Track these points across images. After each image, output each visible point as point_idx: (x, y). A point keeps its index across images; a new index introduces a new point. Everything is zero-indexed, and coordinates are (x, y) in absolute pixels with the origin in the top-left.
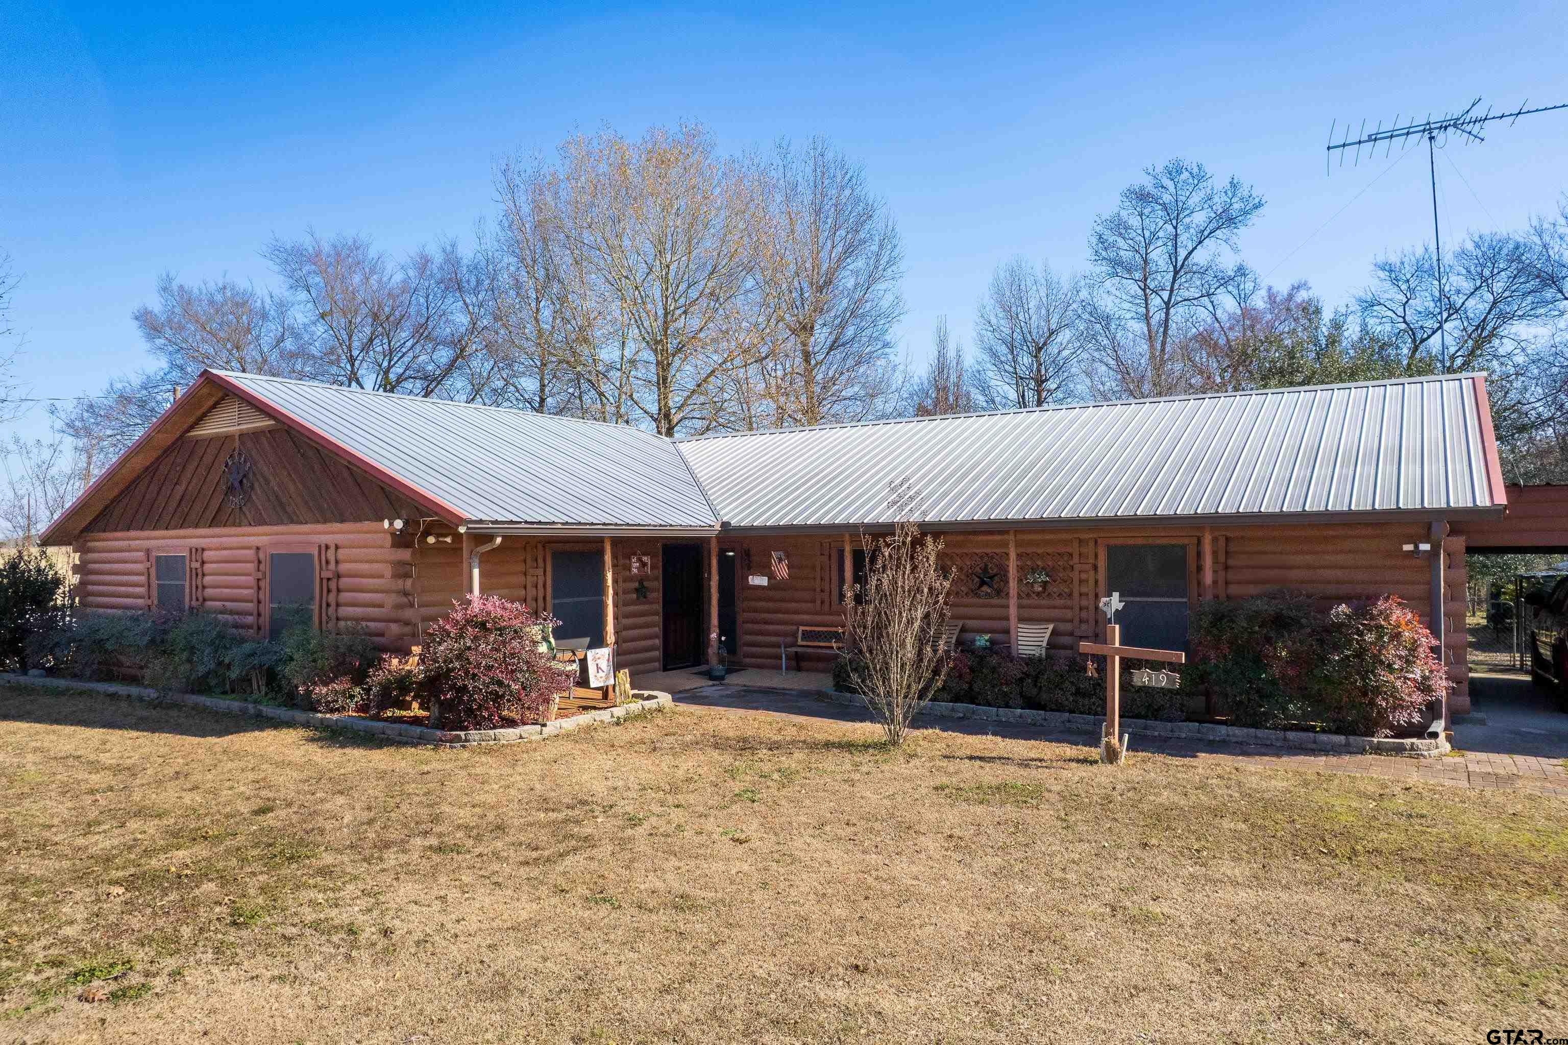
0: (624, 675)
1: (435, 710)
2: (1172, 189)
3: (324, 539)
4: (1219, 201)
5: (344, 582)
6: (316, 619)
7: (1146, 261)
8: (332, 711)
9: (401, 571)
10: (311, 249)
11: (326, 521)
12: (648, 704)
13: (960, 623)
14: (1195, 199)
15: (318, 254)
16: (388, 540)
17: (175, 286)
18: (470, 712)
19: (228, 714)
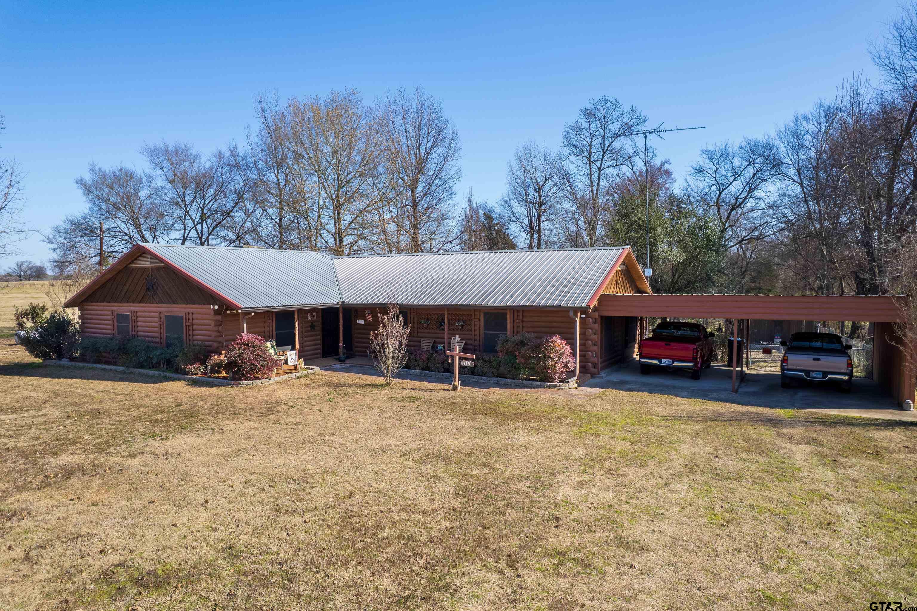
0: (302, 361)
1: (231, 374)
2: (602, 111)
3: (188, 310)
4: (626, 118)
5: (195, 327)
6: (185, 340)
7: (591, 147)
8: (193, 375)
9: (218, 324)
10: (163, 148)
11: (188, 304)
12: (311, 371)
13: (434, 340)
14: (616, 115)
15: (167, 150)
16: (212, 313)
17: (97, 168)
18: (243, 374)
19: (153, 376)
